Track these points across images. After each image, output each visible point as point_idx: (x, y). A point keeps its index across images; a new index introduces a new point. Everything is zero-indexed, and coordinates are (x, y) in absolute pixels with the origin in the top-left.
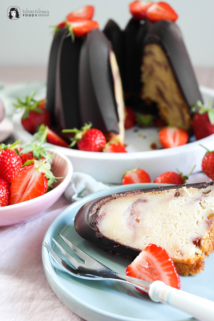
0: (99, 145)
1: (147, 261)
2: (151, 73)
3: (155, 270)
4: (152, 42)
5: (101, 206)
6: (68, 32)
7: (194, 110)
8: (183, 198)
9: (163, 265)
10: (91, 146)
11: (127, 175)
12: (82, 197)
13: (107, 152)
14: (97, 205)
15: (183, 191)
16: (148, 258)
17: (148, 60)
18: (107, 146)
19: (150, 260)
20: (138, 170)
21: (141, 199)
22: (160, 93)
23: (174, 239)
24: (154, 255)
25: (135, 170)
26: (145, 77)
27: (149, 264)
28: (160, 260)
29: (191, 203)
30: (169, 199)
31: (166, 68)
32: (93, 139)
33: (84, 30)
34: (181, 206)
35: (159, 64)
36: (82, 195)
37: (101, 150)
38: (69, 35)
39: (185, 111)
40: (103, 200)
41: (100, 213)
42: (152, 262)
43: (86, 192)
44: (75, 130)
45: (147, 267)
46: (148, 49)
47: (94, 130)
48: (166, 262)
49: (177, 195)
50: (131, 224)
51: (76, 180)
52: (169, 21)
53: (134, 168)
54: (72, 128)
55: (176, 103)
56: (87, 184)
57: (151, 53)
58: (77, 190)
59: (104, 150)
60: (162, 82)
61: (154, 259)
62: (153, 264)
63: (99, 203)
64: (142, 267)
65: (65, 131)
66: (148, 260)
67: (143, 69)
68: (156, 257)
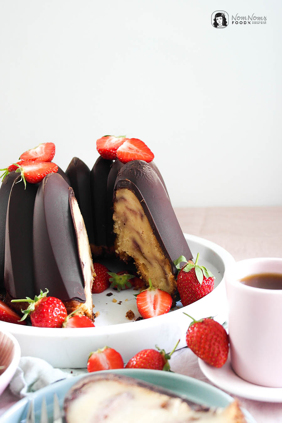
0: (58, 318)
2: (125, 222)
10: (47, 320)
11: (93, 357)
12: (33, 391)
13: (67, 327)
18: (69, 320)
20: (107, 349)
25: (103, 350)
31: (142, 217)
32: (50, 311)
35: (133, 212)
36: (34, 387)
37: (60, 325)
39: (167, 269)
43: (38, 383)
44: (28, 299)
47: (51, 299)
51: (26, 368)
53: (101, 348)
55: (156, 259)
56: (39, 373)
57: (123, 199)
58: (27, 382)
59: (64, 324)
60: (138, 233)
65: (14, 301)
67: (115, 218)
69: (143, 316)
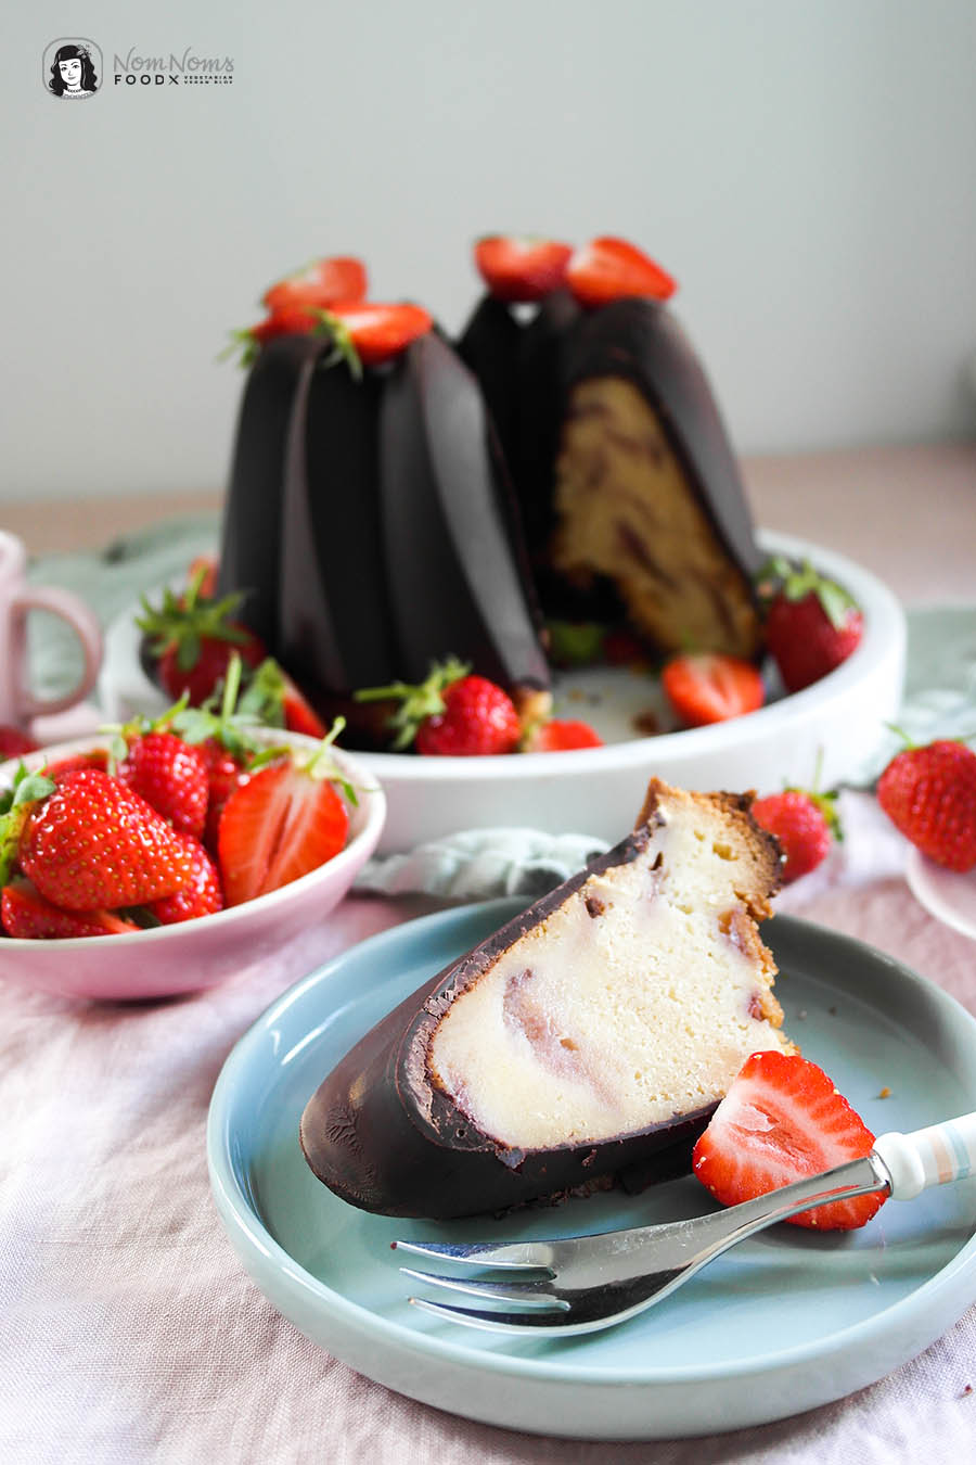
0: (505, 730)
1: (760, 1109)
2: (597, 478)
3: (793, 1135)
4: (600, 370)
6: (330, 347)
7: (766, 589)
9: (818, 1114)
10: (479, 737)
13: (535, 750)
16: (759, 1098)
17: (584, 436)
19: (771, 1105)
22: (633, 545)
23: (706, 1038)
24: (777, 1085)
26: (569, 496)
27: (772, 1121)
28: (804, 1101)
31: (655, 457)
32: (483, 711)
33: (394, 338)
35: (628, 445)
37: (511, 747)
38: (336, 357)
39: (732, 598)
42: (777, 1110)
44: (399, 689)
45: (767, 1127)
46: (585, 395)
47: (474, 682)
48: (826, 1100)
52: (650, 298)
54: (388, 683)
55: (696, 574)
57: (599, 411)
59: (528, 746)
60: (640, 505)
61: (784, 1102)
62: (784, 1116)
64: (749, 1133)
65: (364, 695)
66: (765, 1107)
67: (565, 466)
68: (791, 1091)
69: (690, 718)
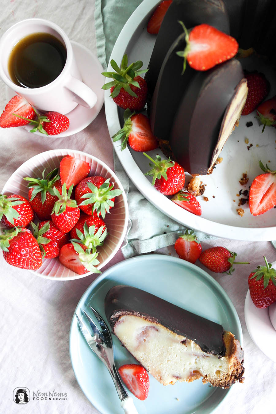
5: (123, 315)
8: (186, 348)
14: (120, 313)
15: (190, 343)
21: (156, 327)
29: (190, 355)
30: (175, 341)
34: (180, 352)
40: (127, 312)
41: (120, 319)
49: (184, 342)
50: (138, 339)
63: (122, 312)
